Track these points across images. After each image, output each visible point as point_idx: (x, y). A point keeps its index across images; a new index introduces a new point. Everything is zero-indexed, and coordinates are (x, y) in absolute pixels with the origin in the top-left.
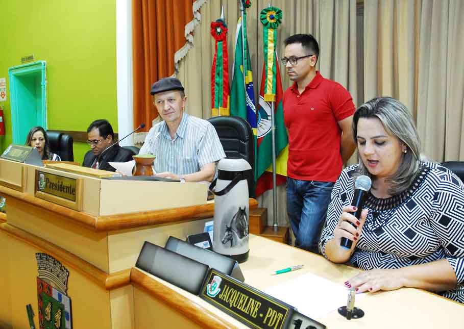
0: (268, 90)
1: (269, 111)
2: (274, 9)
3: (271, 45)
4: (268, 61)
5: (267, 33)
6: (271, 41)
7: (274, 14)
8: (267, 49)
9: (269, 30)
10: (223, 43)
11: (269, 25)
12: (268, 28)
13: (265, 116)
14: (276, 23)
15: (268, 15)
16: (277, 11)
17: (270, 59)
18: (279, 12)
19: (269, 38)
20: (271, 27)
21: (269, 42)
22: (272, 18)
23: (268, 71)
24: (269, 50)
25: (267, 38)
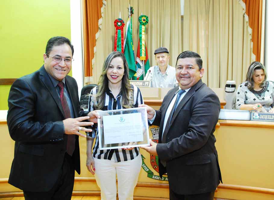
0: (142, 55)
1: (141, 64)
2: (145, 16)
3: (143, 33)
4: (142, 41)
5: (141, 27)
6: (144, 31)
7: (145, 19)
8: (141, 35)
9: (142, 26)
10: (121, 31)
11: (142, 24)
12: (142, 25)
13: (140, 67)
14: (145, 23)
15: (143, 18)
16: (146, 17)
17: (143, 40)
18: (147, 18)
19: (142, 30)
20: (143, 25)
21: (142, 31)
22: (144, 20)
23: (142, 46)
24: (142, 35)
25: (141, 29)
